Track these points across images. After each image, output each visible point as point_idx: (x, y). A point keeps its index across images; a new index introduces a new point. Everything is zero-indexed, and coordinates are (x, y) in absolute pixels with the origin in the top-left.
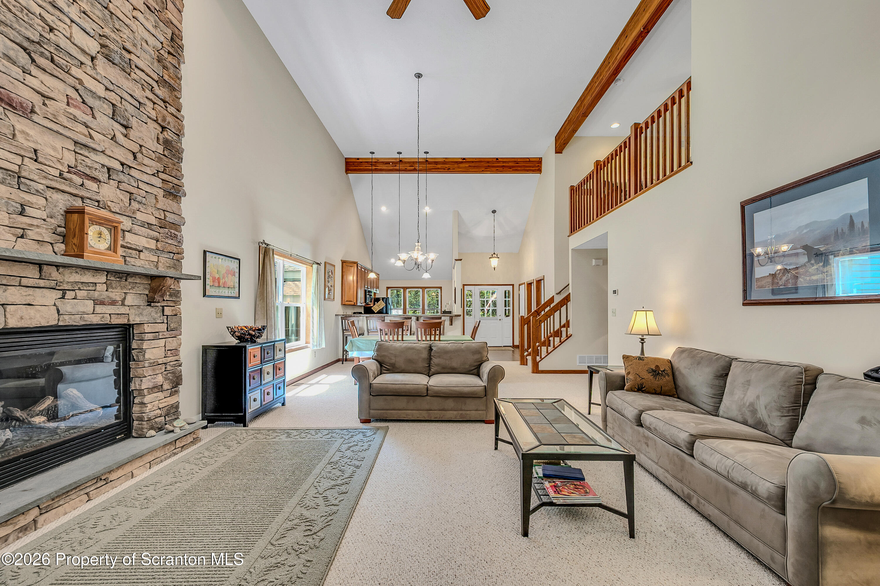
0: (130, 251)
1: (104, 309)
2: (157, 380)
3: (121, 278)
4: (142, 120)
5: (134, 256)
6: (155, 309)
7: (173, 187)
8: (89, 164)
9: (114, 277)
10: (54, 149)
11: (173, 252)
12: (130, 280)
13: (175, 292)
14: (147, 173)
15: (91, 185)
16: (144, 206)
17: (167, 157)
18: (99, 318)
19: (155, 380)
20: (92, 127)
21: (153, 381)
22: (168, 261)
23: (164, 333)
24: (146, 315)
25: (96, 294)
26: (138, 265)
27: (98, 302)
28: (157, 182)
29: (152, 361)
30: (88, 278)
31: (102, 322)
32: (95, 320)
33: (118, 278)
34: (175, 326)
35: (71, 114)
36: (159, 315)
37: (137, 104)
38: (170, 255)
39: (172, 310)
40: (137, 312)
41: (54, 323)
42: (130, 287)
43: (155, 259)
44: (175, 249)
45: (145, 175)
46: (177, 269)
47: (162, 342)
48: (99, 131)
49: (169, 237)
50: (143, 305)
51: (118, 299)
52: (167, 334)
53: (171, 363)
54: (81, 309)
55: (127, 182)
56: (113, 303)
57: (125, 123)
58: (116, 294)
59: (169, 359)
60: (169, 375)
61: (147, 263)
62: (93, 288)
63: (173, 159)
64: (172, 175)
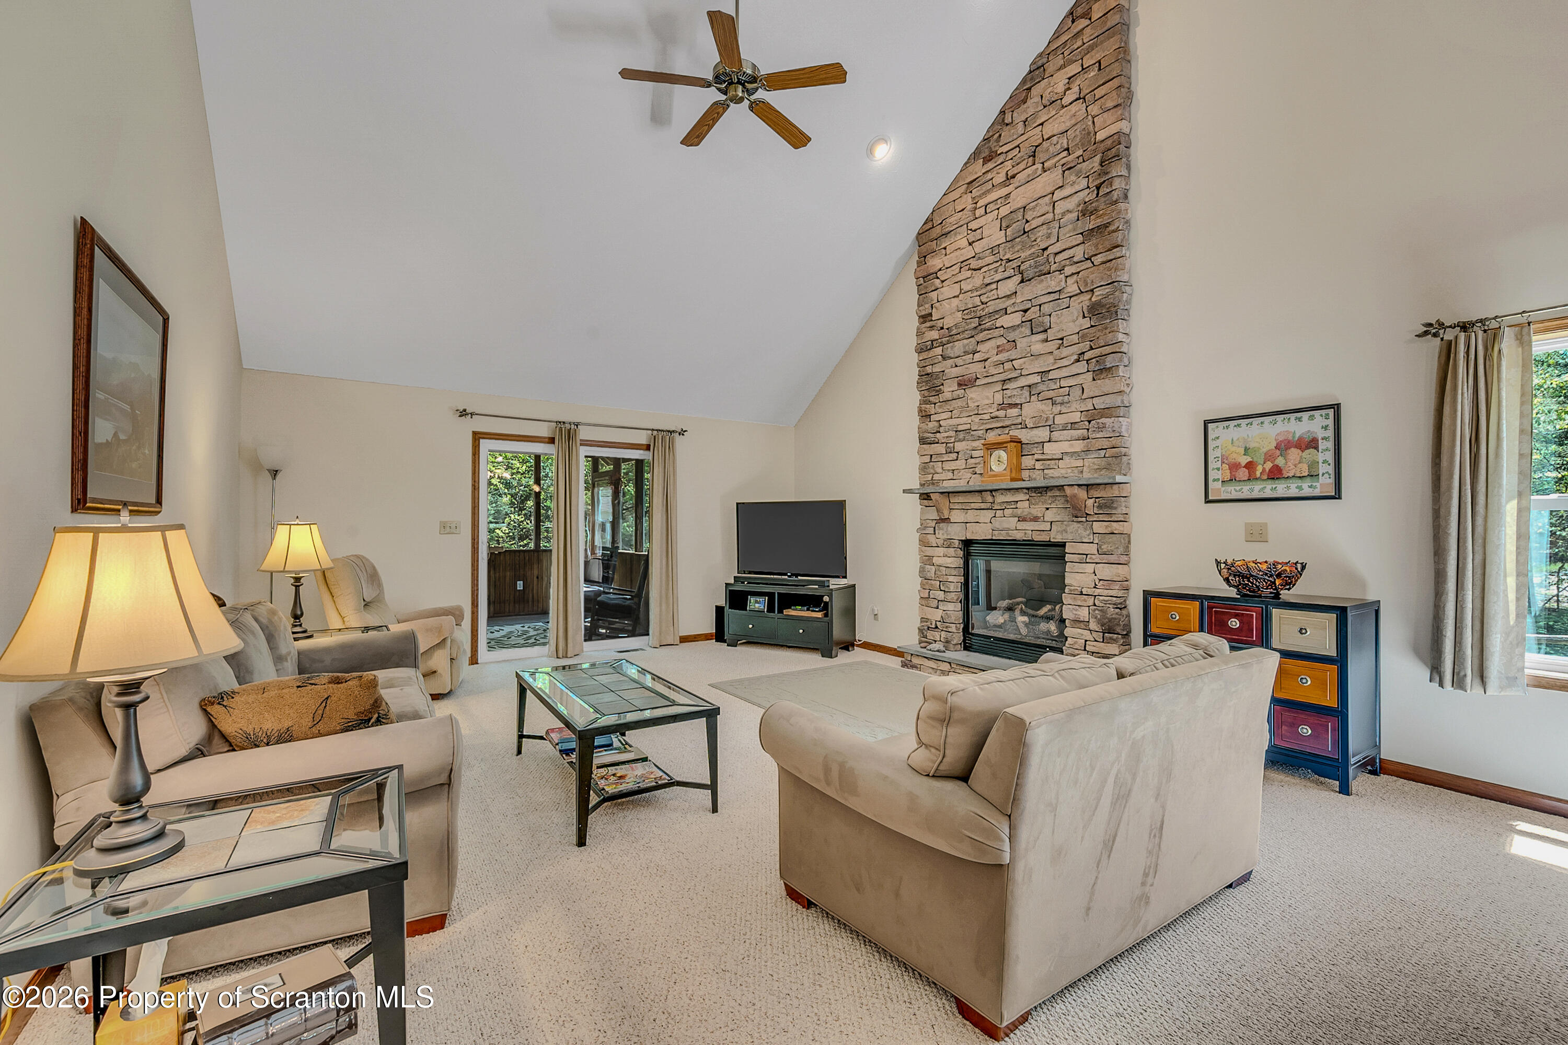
0: (1048, 462)
1: (1025, 525)
2: (1079, 613)
3: (1041, 493)
4: (1061, 308)
5: (1052, 467)
6: (1083, 525)
7: (1097, 361)
8: (1009, 395)
9: (1035, 492)
10: (988, 398)
11: (1103, 448)
12: (1049, 494)
13: (1105, 501)
14: (1066, 366)
15: (1014, 412)
16: (1068, 405)
17: (1096, 326)
18: (1023, 534)
19: (1076, 613)
20: (1014, 358)
21: (1075, 612)
22: (1096, 462)
23: (1093, 556)
24: (1072, 533)
25: (1019, 512)
26: (1057, 476)
27: (1022, 519)
28: (1082, 367)
29: (1072, 588)
30: (1009, 497)
31: (1025, 539)
32: (1019, 536)
33: (1039, 493)
34: (1109, 548)
35: (997, 361)
36: (1088, 532)
37: (1056, 296)
38: (1099, 454)
39: (1107, 527)
40: (1059, 529)
41: (990, 537)
42: (1050, 502)
43: (1080, 463)
44: (1107, 443)
45: (1064, 369)
46: (1112, 470)
47: (1090, 568)
48: (1020, 357)
49: (1097, 430)
50: (1068, 520)
51: (1040, 515)
52: (1097, 558)
53: (1101, 598)
54: (1006, 526)
55: (1046, 389)
56: (1035, 519)
57: (1042, 329)
58: (1037, 510)
59: (1097, 592)
60: (1097, 612)
61: (1069, 471)
62: (1014, 507)
63: (1102, 323)
64: (1101, 345)
